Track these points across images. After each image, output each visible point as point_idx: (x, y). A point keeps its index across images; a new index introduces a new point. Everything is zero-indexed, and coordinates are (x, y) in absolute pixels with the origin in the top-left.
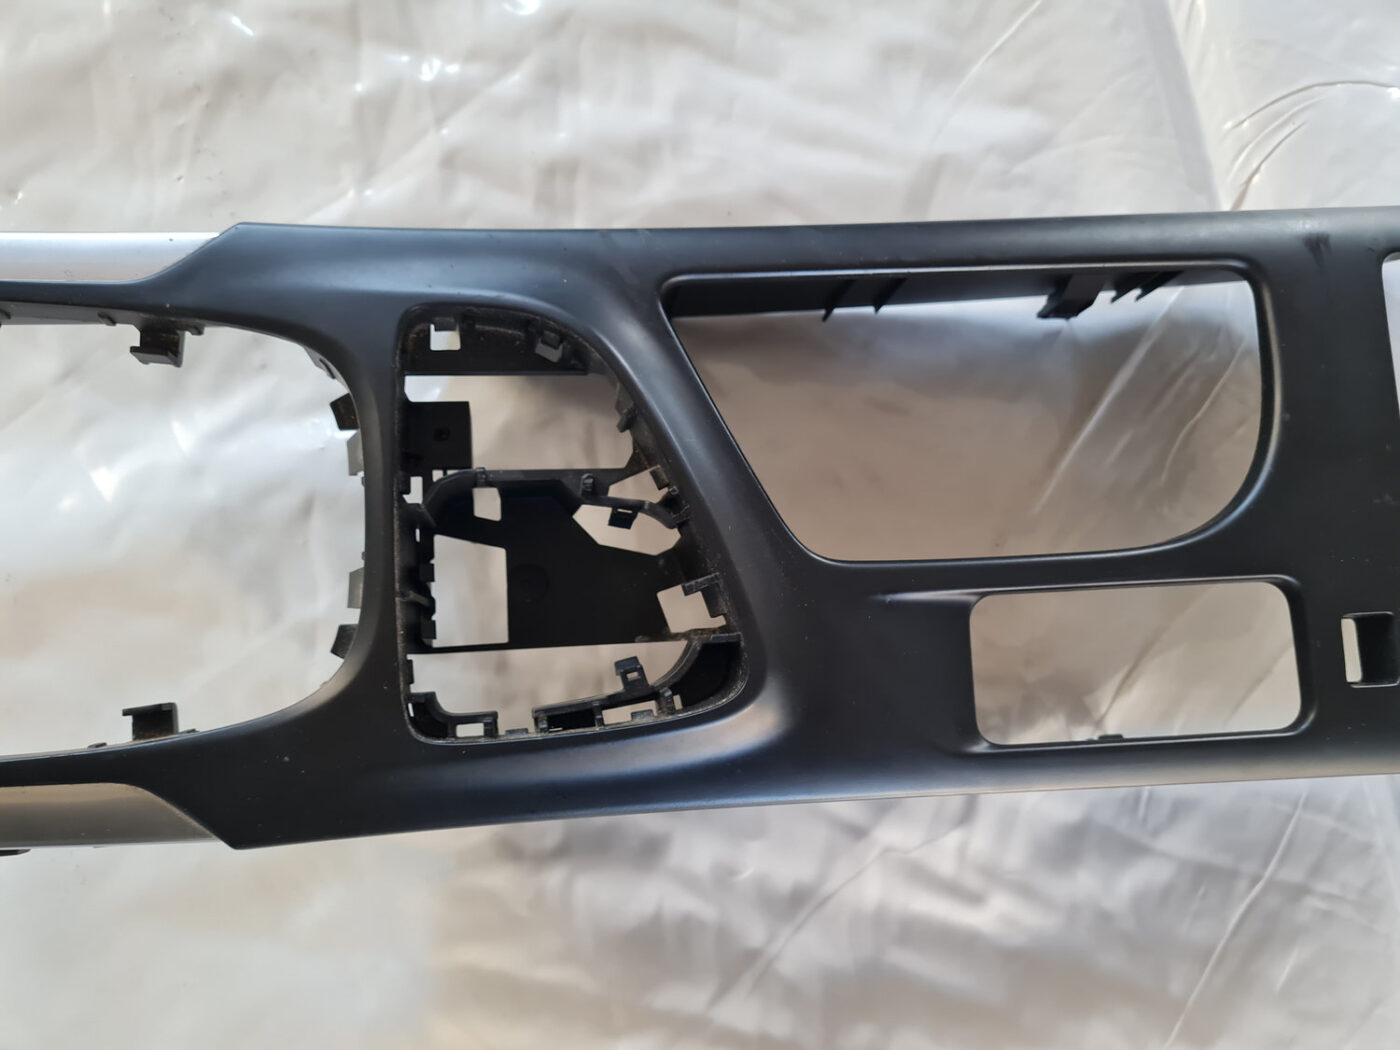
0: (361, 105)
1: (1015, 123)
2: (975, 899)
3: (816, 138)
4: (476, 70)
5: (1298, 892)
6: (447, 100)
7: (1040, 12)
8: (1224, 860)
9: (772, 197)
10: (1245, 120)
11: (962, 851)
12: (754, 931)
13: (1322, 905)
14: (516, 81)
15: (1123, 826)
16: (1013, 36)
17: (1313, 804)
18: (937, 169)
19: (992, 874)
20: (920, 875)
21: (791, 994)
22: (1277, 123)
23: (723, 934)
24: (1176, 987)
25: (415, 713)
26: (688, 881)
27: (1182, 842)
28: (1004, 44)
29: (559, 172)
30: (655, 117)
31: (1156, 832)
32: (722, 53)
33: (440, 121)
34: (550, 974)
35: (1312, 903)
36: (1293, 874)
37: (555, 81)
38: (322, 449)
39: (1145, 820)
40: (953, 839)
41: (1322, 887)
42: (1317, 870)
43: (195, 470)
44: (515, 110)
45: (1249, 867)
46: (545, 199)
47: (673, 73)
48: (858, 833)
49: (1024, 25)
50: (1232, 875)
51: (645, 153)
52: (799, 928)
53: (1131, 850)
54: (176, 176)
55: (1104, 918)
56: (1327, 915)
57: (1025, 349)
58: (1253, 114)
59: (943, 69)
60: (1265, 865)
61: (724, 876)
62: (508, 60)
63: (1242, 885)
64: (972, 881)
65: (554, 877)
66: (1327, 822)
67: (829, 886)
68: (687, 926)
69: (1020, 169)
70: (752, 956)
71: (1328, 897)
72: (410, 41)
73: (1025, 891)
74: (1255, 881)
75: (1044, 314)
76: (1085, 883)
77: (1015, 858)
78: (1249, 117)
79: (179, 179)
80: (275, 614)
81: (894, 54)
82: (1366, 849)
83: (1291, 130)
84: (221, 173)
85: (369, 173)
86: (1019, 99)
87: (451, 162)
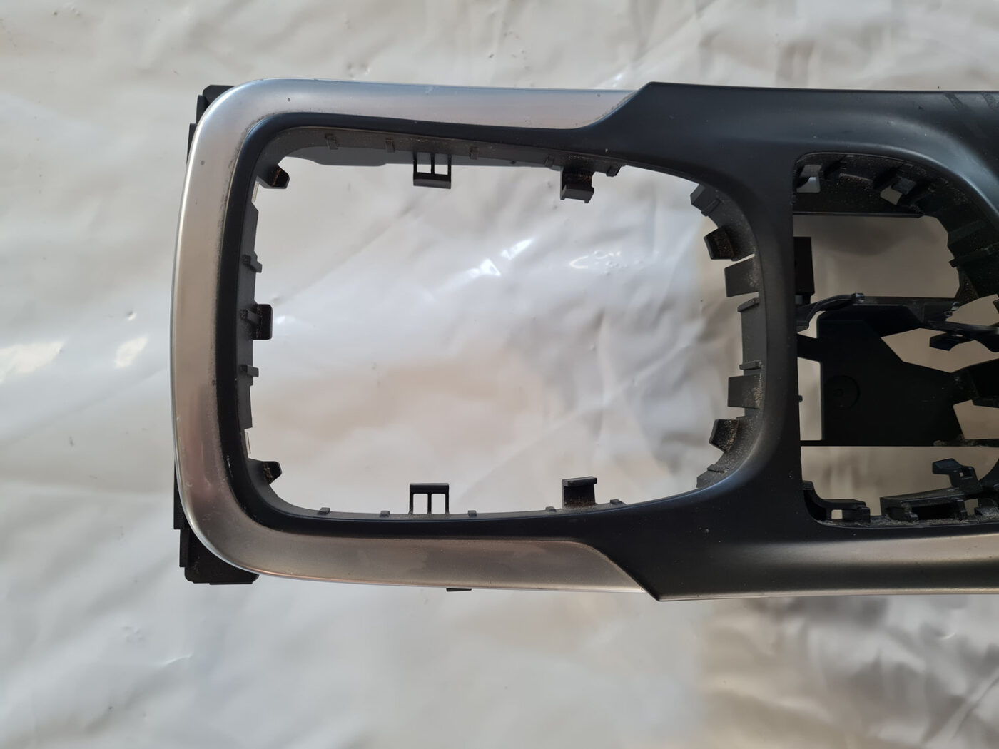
12: (957, 683)
21: (990, 735)
23: (932, 684)
29: (796, 51)
33: (700, 9)
34: (792, 703)
38: (608, 274)
43: (510, 288)
46: (785, 73)
51: (870, 37)
52: (994, 684)
54: (489, 54)
61: (931, 637)
65: (792, 627)
68: (902, 674)
70: (957, 702)
79: (491, 56)
80: (570, 403)
84: (523, 52)
85: (642, 50)
87: (709, 43)
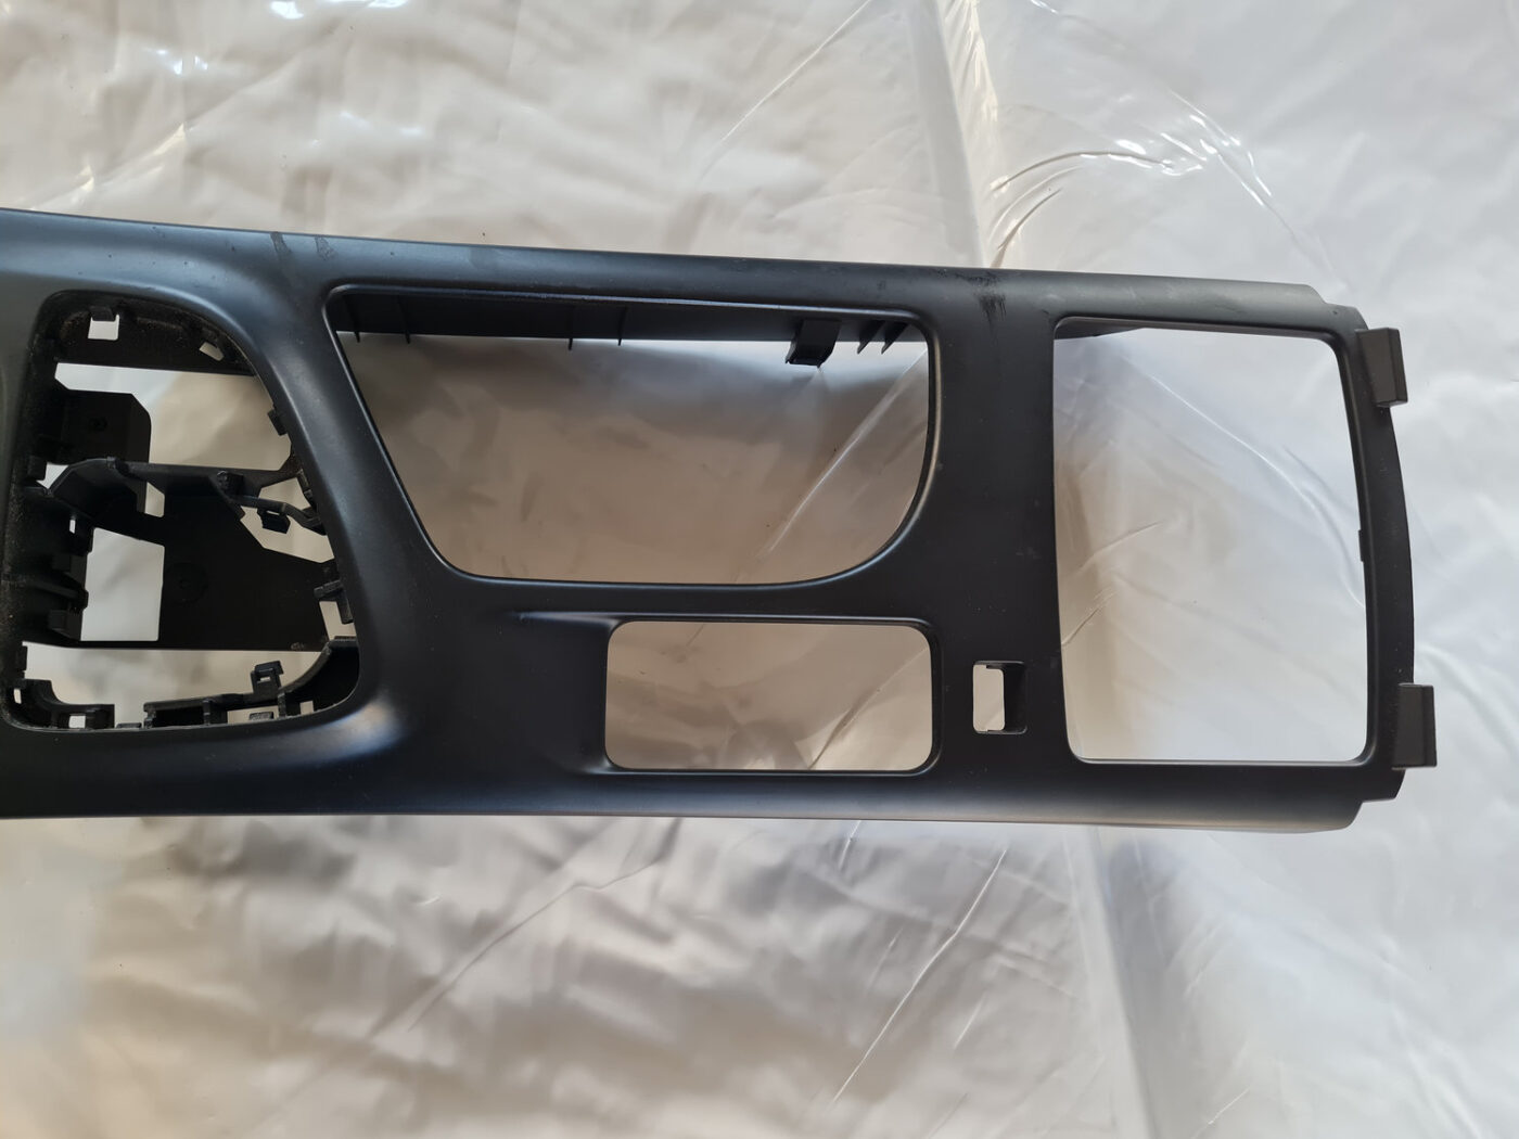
0: (109, 96)
1: (784, 169)
2: (662, 938)
3: (581, 167)
4: (233, 70)
5: (990, 948)
6: (199, 97)
7: (818, 60)
8: (918, 913)
9: (529, 221)
10: (1005, 183)
11: (655, 890)
12: (431, 960)
13: (1010, 964)
14: (276, 85)
15: (823, 873)
16: (791, 83)
17: (1013, 860)
18: (700, 208)
19: (683, 914)
20: (609, 910)
21: (462, 1025)
22: (1036, 187)
23: (399, 961)
24: (855, 1038)
25: (22, 699)
26: (370, 906)
27: (877, 893)
28: (780, 90)
29: (310, 179)
30: (414, 132)
31: (853, 882)
32: (496, 75)
33: (191, 118)
34: (209, 991)
35: (1000, 960)
36: (985, 931)
37: (317, 88)
39: (844, 869)
40: (648, 875)
41: (1012, 945)
42: (1008, 928)
44: (271, 113)
45: (941, 922)
46: (293, 204)
47: (443, 89)
48: (550, 865)
49: (801, 72)
50: (925, 927)
51: (402, 167)
52: (479, 958)
53: (828, 898)
55: (792, 964)
56: (1014, 974)
57: (773, 392)
58: (1013, 178)
59: (718, 109)
60: (958, 921)
61: (408, 900)
62: (269, 62)
63: (933, 938)
64: (662, 920)
65: (226, 893)
66: (1024, 881)
67: (516, 919)
68: (362, 950)
69: (785, 214)
70: (427, 984)
71: (1016, 956)
72: (169, 36)
73: (715, 933)
74: (946, 935)
75: (794, 358)
76: (777, 928)
77: (709, 898)
78: (1010, 180)
81: (669, 91)
82: (1060, 909)
83: (1046, 196)
85: (112, 164)
86: (793, 146)
87: (197, 158)
